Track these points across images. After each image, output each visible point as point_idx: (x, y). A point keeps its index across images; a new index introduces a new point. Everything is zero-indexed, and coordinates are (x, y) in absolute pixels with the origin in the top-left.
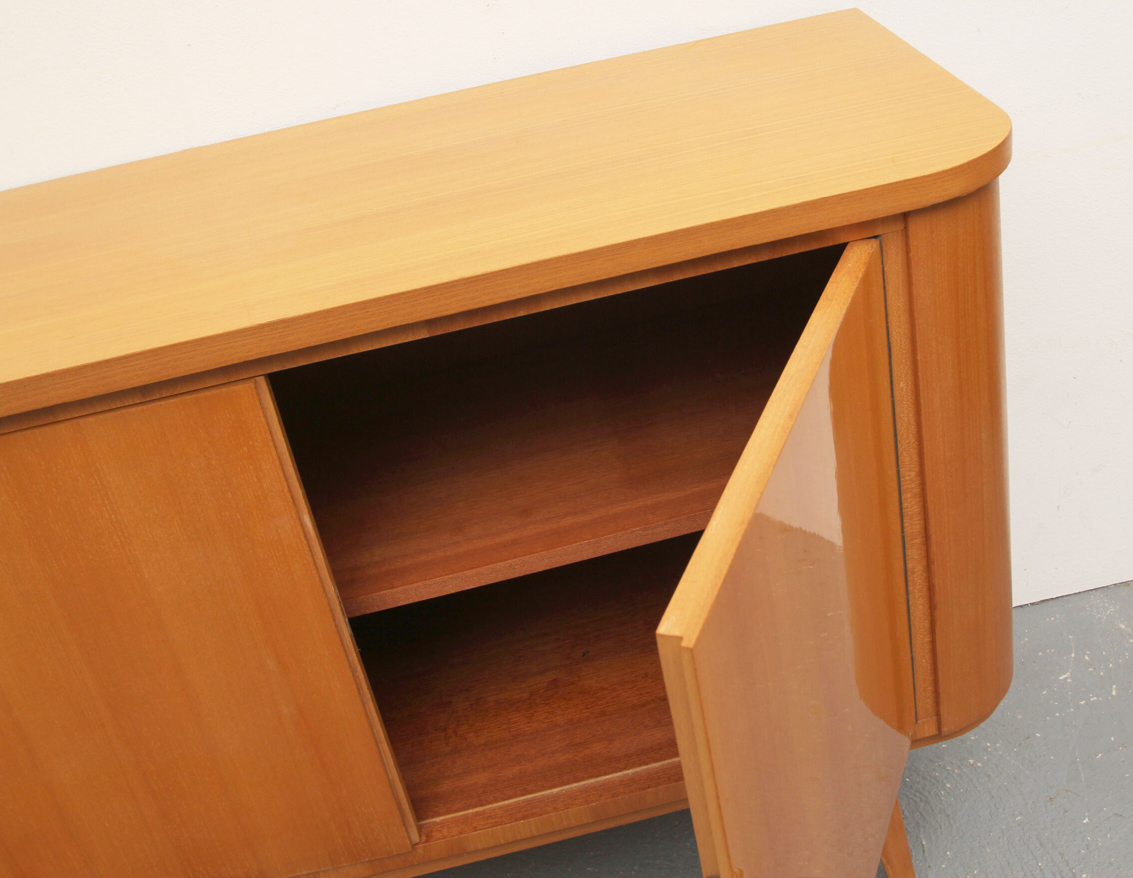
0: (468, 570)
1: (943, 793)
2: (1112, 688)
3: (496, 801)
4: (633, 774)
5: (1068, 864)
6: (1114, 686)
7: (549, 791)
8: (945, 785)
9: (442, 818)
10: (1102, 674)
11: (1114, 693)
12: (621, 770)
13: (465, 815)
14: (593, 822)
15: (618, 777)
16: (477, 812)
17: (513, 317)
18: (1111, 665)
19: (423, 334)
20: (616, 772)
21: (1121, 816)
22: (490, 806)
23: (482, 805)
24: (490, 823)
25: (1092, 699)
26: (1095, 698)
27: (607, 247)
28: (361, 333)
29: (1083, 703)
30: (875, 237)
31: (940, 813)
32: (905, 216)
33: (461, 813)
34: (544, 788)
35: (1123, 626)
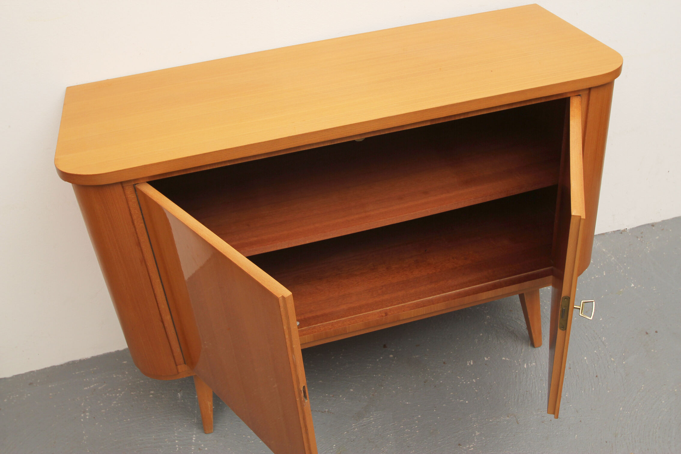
0: (412, 212)
1: (544, 310)
2: (603, 272)
3: (409, 301)
4: (459, 291)
5: (597, 334)
6: (604, 272)
7: (429, 298)
8: (545, 308)
9: (389, 308)
10: (599, 267)
11: (604, 274)
12: (455, 290)
13: (398, 306)
14: (445, 309)
15: (462, 290)
16: (402, 306)
17: (459, 118)
18: (602, 264)
19: (429, 124)
20: (453, 291)
21: (614, 317)
22: (407, 303)
23: (404, 303)
24: (409, 309)
25: (596, 277)
26: (597, 276)
27: (497, 95)
28: (413, 122)
29: (593, 278)
30: (579, 95)
31: (544, 317)
32: (590, 89)
33: (396, 306)
34: (426, 297)
35: (604, 250)
